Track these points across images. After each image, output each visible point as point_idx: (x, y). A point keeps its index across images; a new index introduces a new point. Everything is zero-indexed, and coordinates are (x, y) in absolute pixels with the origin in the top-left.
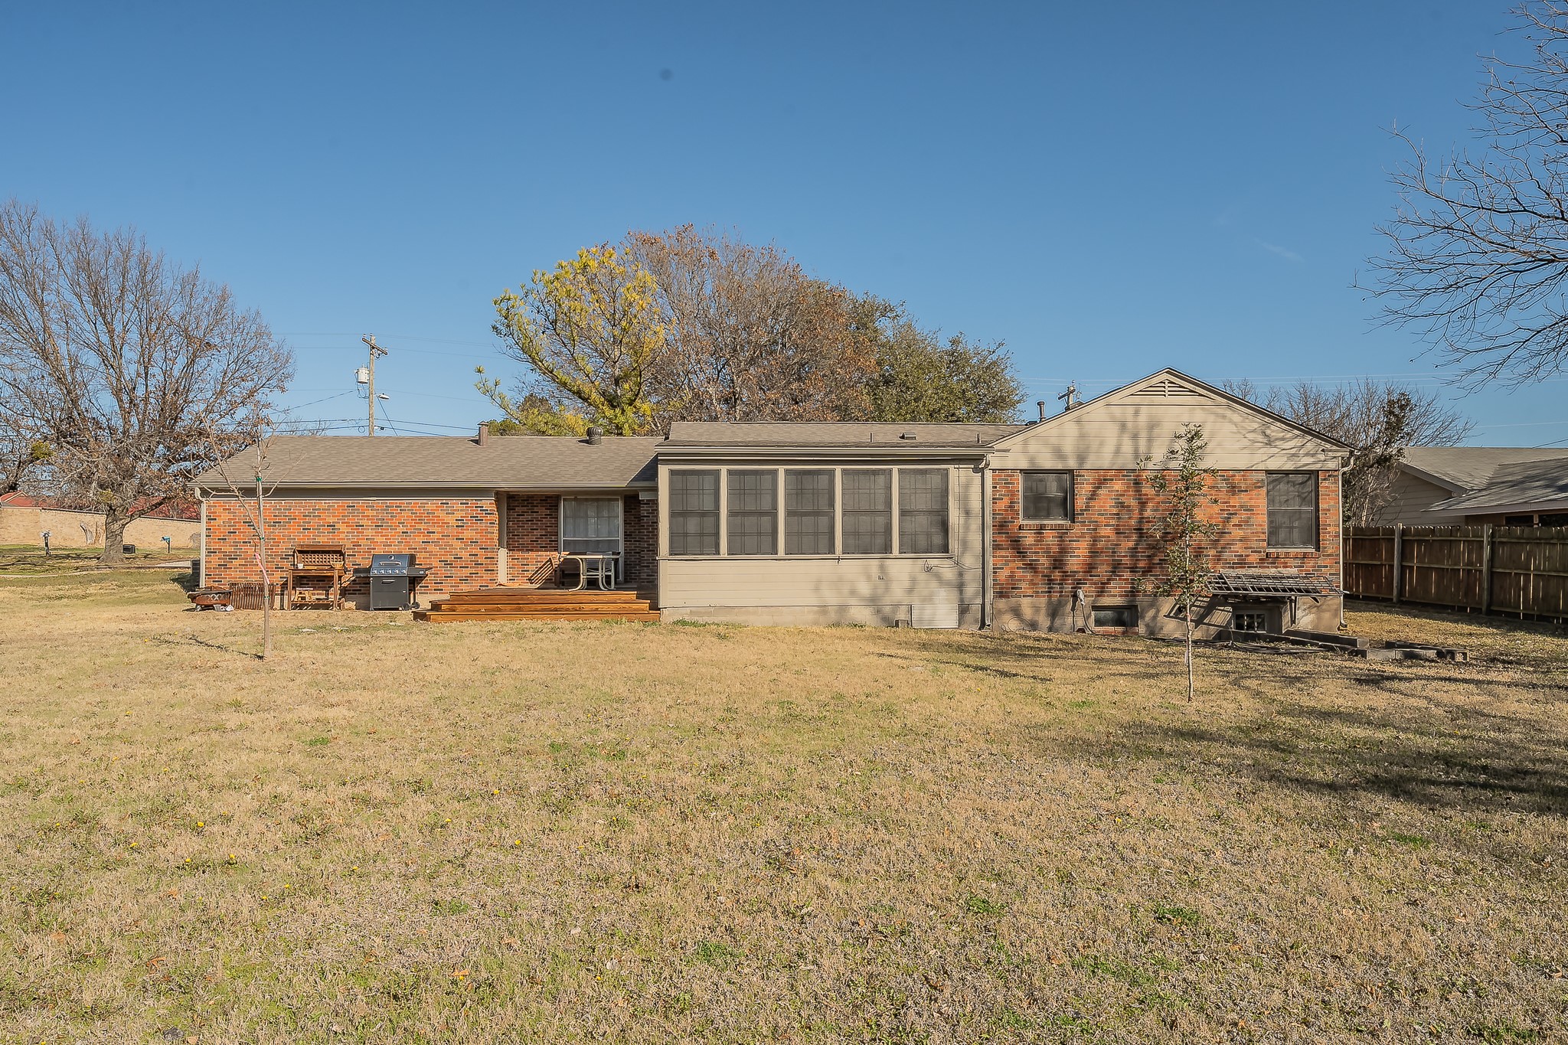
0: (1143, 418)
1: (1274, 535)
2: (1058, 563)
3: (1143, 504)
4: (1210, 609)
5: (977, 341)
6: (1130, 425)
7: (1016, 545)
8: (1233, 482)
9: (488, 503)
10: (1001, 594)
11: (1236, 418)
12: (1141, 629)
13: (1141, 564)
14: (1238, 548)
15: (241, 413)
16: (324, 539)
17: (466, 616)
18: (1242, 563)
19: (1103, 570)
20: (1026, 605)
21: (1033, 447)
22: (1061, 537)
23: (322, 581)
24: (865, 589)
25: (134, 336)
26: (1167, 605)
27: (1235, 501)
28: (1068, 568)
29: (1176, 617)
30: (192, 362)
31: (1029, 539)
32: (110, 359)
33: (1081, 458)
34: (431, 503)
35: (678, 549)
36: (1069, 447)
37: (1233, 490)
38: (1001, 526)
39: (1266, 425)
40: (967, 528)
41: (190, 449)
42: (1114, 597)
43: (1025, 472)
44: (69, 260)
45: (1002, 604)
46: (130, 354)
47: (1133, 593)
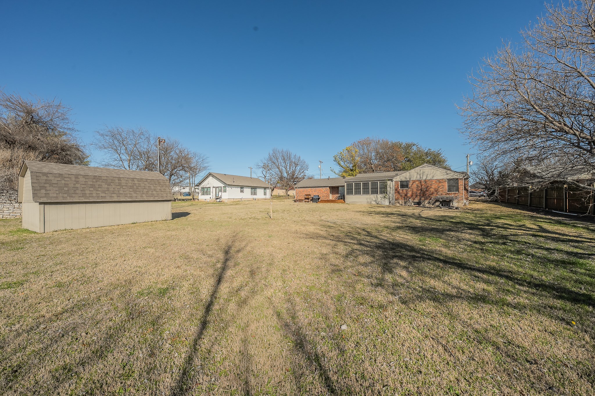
0: (421, 172)
1: (449, 190)
2: (406, 195)
3: (422, 186)
4: (435, 202)
5: (434, 149)
6: (419, 173)
7: (399, 192)
8: (439, 181)
9: (328, 188)
10: (396, 200)
11: (440, 170)
12: (422, 205)
13: (422, 195)
14: (441, 192)
15: (302, 174)
16: (308, 194)
17: (322, 202)
18: (442, 195)
19: (414, 197)
20: (400, 202)
21: (401, 177)
22: (406, 191)
23: (308, 199)
24: (374, 199)
25: (288, 164)
26: (427, 202)
27: (440, 184)
28: (408, 196)
29: (428, 203)
30: (295, 168)
31: (401, 191)
32: (286, 168)
33: (410, 179)
34: (321, 188)
35: (348, 193)
36: (408, 177)
37: (440, 182)
38: (396, 190)
39: (447, 171)
40: (390, 190)
41: (296, 180)
42: (416, 200)
43: (401, 182)
44: (281, 155)
45: (396, 201)
46: (288, 167)
47: (420, 199)
